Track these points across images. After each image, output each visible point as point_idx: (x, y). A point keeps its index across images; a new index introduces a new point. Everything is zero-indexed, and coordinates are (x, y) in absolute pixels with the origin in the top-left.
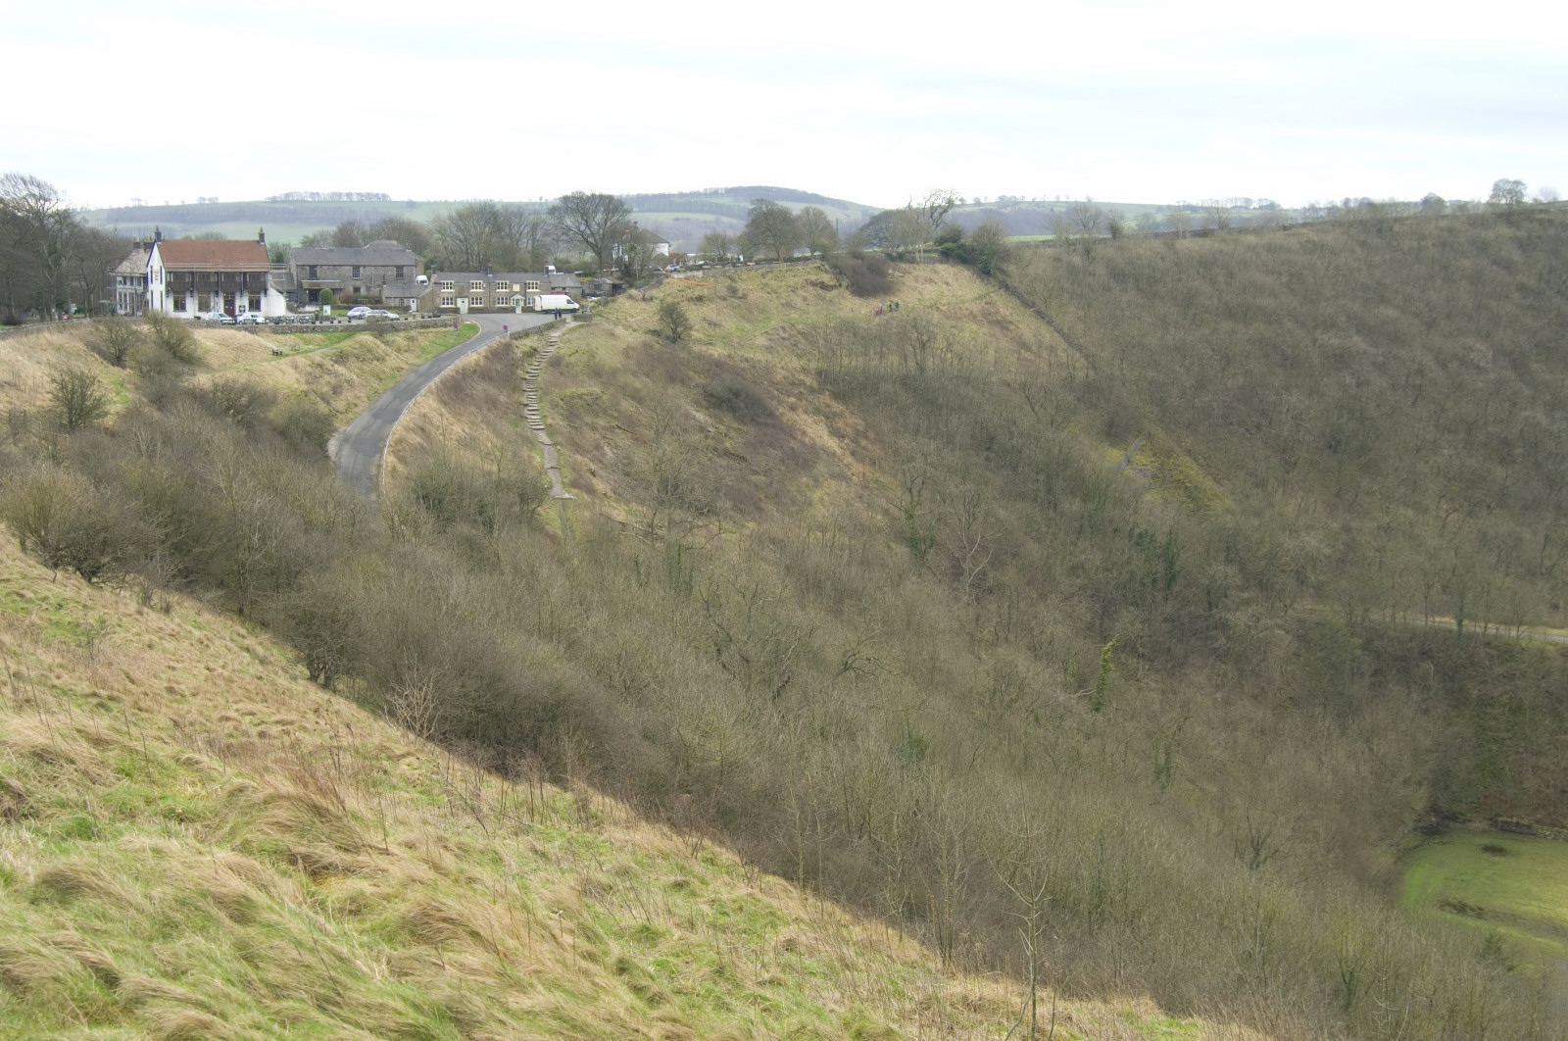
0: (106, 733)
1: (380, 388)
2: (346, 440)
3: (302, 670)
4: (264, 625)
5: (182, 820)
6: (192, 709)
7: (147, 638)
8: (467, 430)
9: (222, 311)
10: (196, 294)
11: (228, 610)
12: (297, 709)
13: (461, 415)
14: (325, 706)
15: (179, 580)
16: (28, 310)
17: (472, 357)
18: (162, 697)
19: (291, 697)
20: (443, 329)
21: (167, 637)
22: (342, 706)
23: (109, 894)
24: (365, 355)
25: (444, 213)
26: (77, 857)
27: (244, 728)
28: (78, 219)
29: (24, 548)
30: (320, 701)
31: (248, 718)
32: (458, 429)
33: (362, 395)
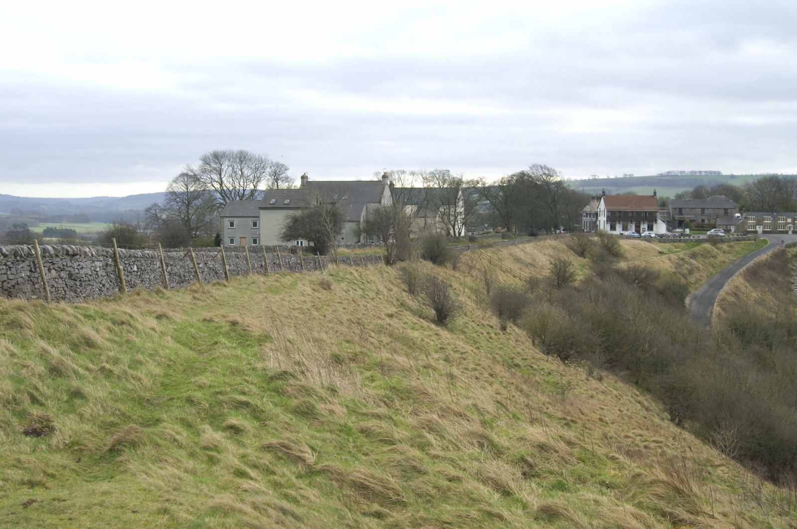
0: (573, 439)
1: (714, 272)
2: (695, 298)
3: (667, 415)
4: (648, 390)
5: (608, 487)
6: (611, 430)
7: (590, 392)
8: (760, 295)
9: (634, 231)
10: (621, 222)
11: (631, 382)
12: (664, 435)
13: (757, 287)
14: (678, 435)
15: (607, 365)
16: (540, 229)
17: (763, 257)
18: (597, 423)
19: (661, 428)
20: (749, 242)
21: (600, 393)
22: (687, 436)
23: (572, 520)
24: (706, 255)
25: (751, 181)
26: (558, 500)
27: (637, 442)
28: (566, 185)
29: (534, 344)
30: (676, 433)
31: (639, 438)
32: (755, 295)
33: (704, 275)
